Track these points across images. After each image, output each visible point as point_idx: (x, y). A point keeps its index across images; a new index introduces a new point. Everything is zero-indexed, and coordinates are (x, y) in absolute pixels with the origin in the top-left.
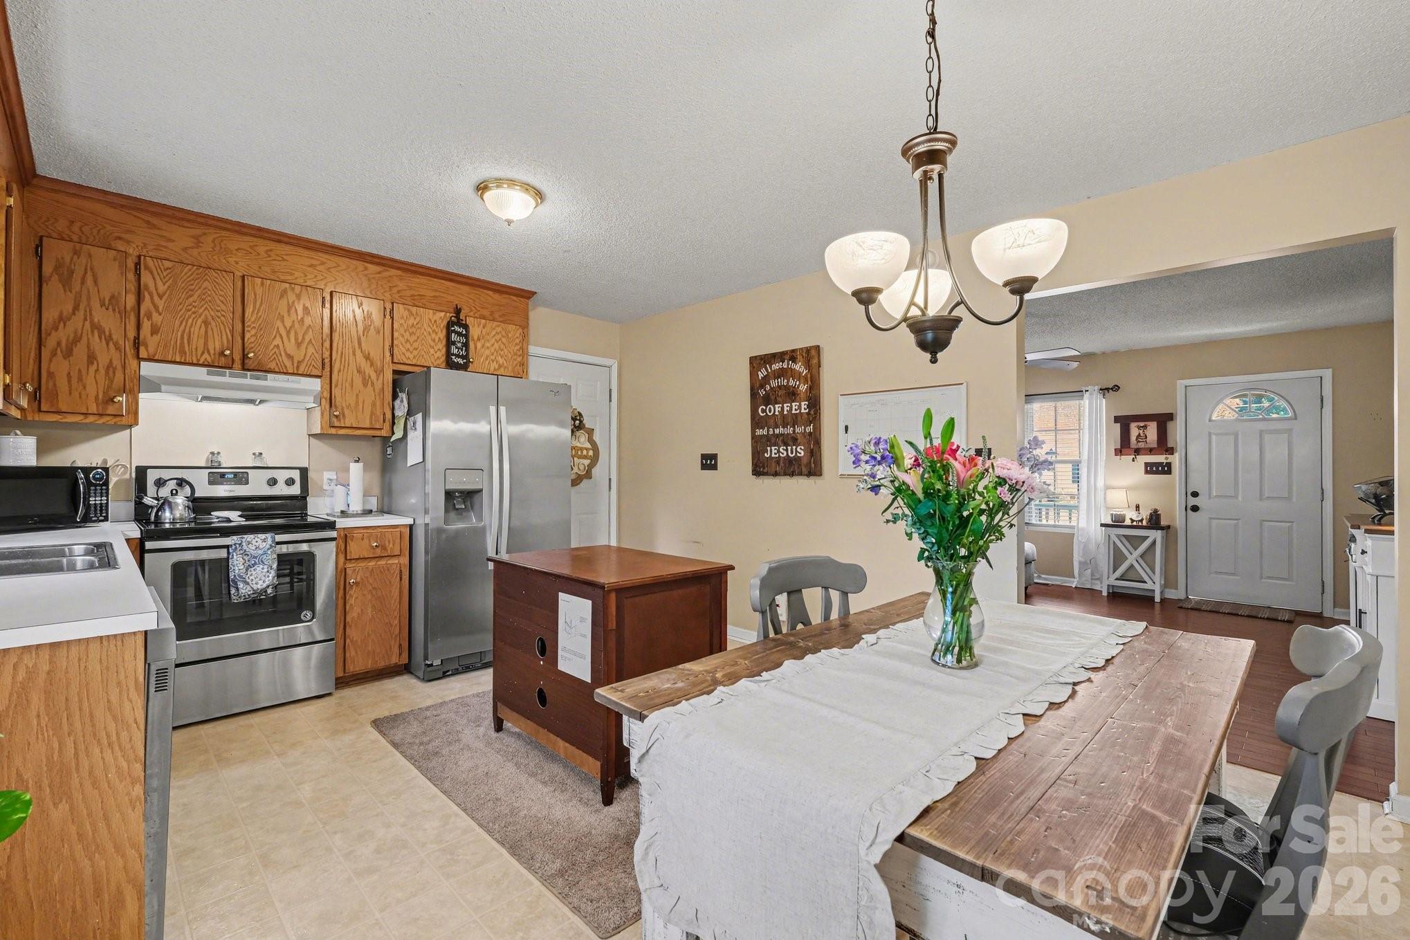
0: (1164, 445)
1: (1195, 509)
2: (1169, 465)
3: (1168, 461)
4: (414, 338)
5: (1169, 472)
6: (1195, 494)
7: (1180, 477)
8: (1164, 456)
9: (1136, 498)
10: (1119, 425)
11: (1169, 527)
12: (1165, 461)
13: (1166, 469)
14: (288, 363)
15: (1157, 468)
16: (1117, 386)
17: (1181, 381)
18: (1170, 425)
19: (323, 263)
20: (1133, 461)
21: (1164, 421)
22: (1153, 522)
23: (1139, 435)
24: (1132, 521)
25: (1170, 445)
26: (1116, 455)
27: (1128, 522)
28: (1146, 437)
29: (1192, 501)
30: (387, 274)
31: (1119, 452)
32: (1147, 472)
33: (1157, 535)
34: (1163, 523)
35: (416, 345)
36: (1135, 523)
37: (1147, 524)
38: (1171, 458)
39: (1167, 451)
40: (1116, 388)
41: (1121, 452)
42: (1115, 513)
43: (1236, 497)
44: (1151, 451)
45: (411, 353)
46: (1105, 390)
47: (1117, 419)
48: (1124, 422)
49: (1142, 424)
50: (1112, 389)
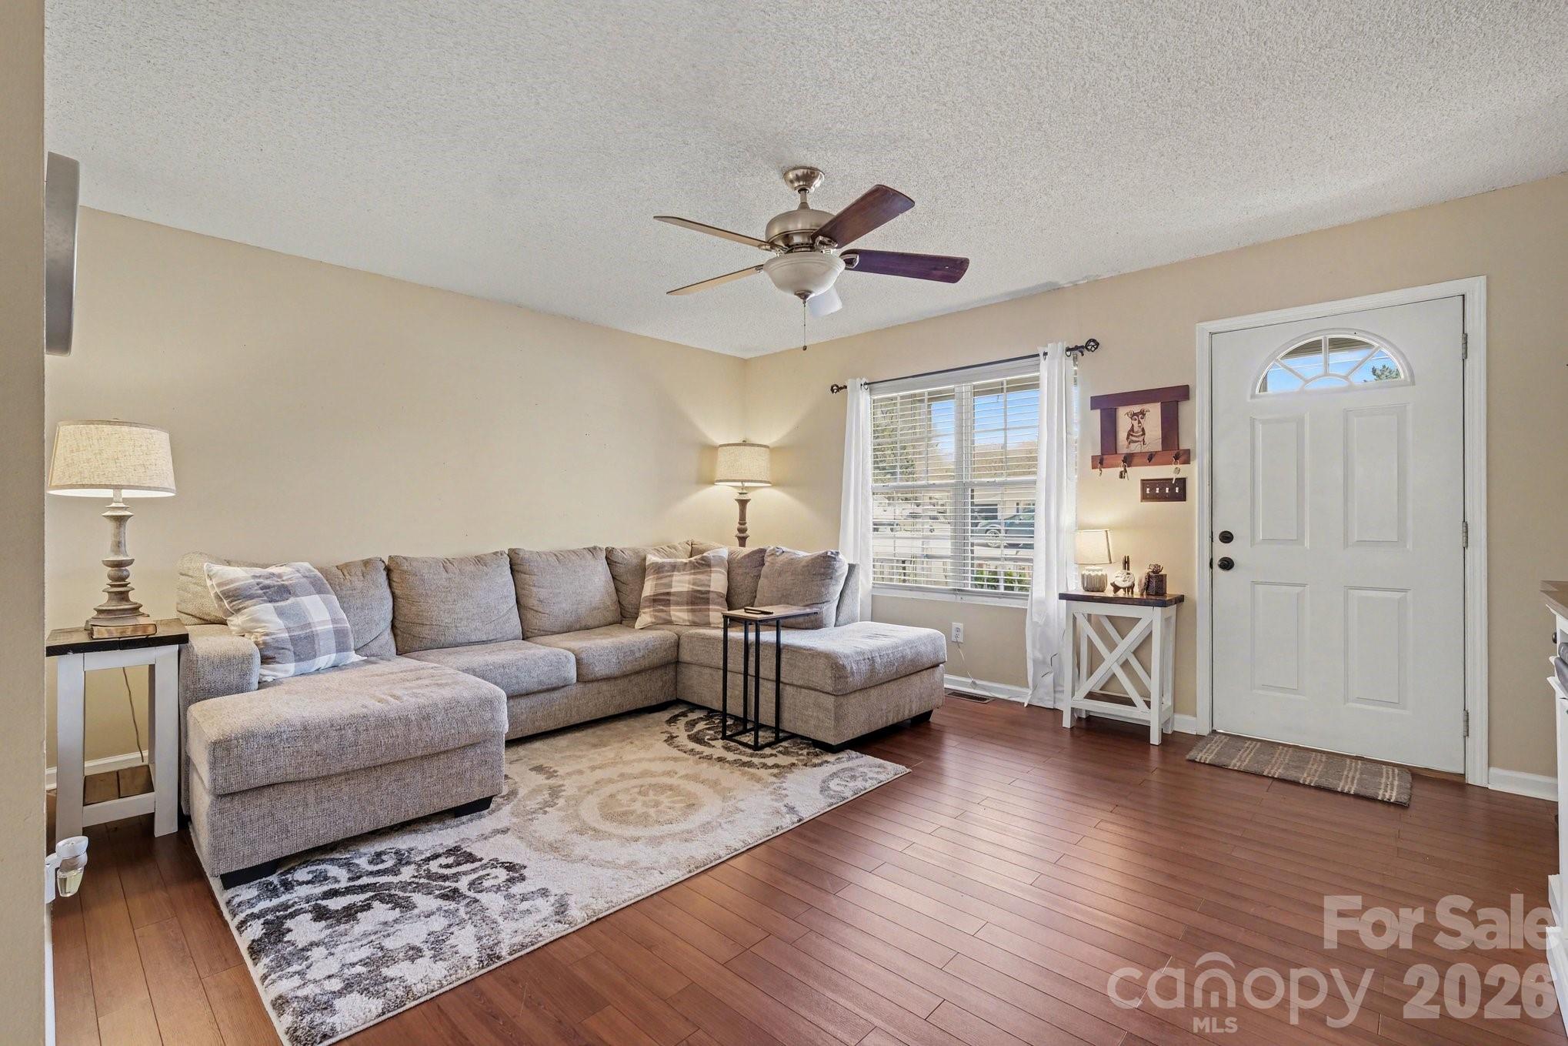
0: (1173, 448)
1: (1227, 564)
2: (1182, 482)
3: (1179, 476)
5: (1182, 497)
6: (1227, 537)
7: (1201, 502)
8: (1173, 467)
9: (1123, 545)
10: (1098, 412)
11: (1180, 600)
12: (1174, 476)
13: (1176, 491)
15: (1162, 489)
16: (1094, 341)
17: (1201, 324)
18: (1184, 408)
20: (1121, 476)
21: (1172, 399)
22: (1152, 591)
23: (1132, 430)
24: (1116, 588)
25: (1184, 445)
26: (1094, 467)
27: (1109, 592)
28: (1144, 434)
29: (1223, 550)
31: (1099, 462)
32: (1145, 497)
33: (1152, 617)
34: (1172, 590)
36: (1121, 593)
37: (1142, 595)
38: (1184, 470)
39: (1177, 457)
40: (1093, 344)
41: (1101, 463)
42: (1087, 573)
43: (1299, 540)
44: (1151, 458)
46: (1075, 351)
47: (1096, 402)
48: (1107, 406)
49: (1136, 409)
50: (1086, 347)
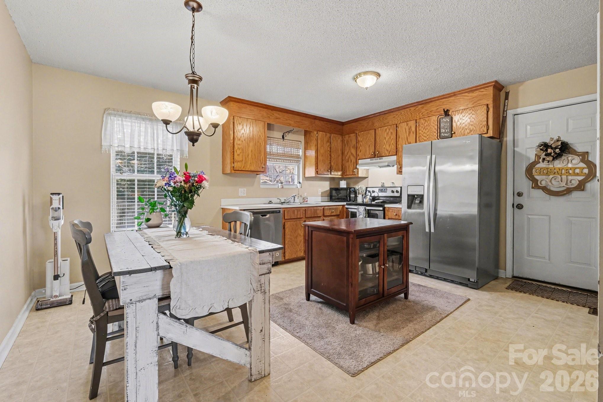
4: (427, 130)
14: (386, 152)
19: (397, 115)
30: (417, 109)
35: (428, 133)
45: (426, 137)
